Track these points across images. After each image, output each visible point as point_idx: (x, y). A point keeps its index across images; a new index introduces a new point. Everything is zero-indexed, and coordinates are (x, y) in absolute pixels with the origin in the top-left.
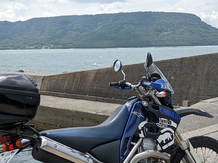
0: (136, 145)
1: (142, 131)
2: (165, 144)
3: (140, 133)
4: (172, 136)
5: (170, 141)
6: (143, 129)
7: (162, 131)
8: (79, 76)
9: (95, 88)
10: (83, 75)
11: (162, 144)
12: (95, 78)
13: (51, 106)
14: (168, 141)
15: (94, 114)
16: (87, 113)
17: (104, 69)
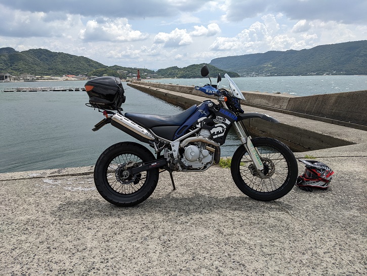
0: (192, 132)
1: (200, 123)
2: (215, 135)
3: (198, 124)
4: (223, 131)
5: (221, 133)
6: (201, 122)
7: (216, 126)
8: (321, 99)
9: (334, 111)
10: (325, 98)
11: (214, 134)
12: (336, 102)
13: (286, 123)
14: (218, 133)
15: (320, 134)
16: (314, 133)
17: (346, 93)
